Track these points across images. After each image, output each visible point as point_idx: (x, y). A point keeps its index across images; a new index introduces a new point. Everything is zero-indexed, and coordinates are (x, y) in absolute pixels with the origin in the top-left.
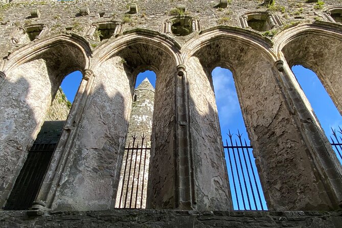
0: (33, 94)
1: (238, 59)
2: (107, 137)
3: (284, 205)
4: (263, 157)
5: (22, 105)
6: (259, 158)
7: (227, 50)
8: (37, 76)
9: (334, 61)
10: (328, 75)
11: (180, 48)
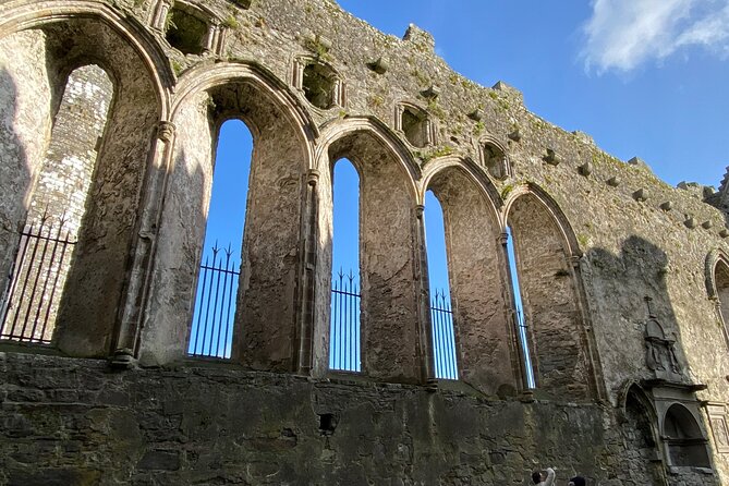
0: (23, 112)
1: (375, 164)
2: (185, 248)
3: (378, 370)
4: (371, 313)
5: (7, 135)
6: (365, 312)
7: (365, 145)
8: (27, 69)
9: (464, 209)
10: (454, 221)
11: (317, 136)
